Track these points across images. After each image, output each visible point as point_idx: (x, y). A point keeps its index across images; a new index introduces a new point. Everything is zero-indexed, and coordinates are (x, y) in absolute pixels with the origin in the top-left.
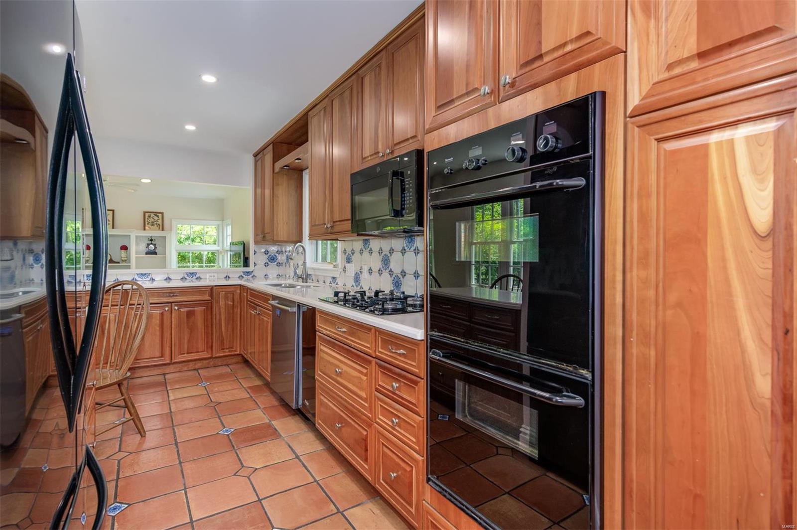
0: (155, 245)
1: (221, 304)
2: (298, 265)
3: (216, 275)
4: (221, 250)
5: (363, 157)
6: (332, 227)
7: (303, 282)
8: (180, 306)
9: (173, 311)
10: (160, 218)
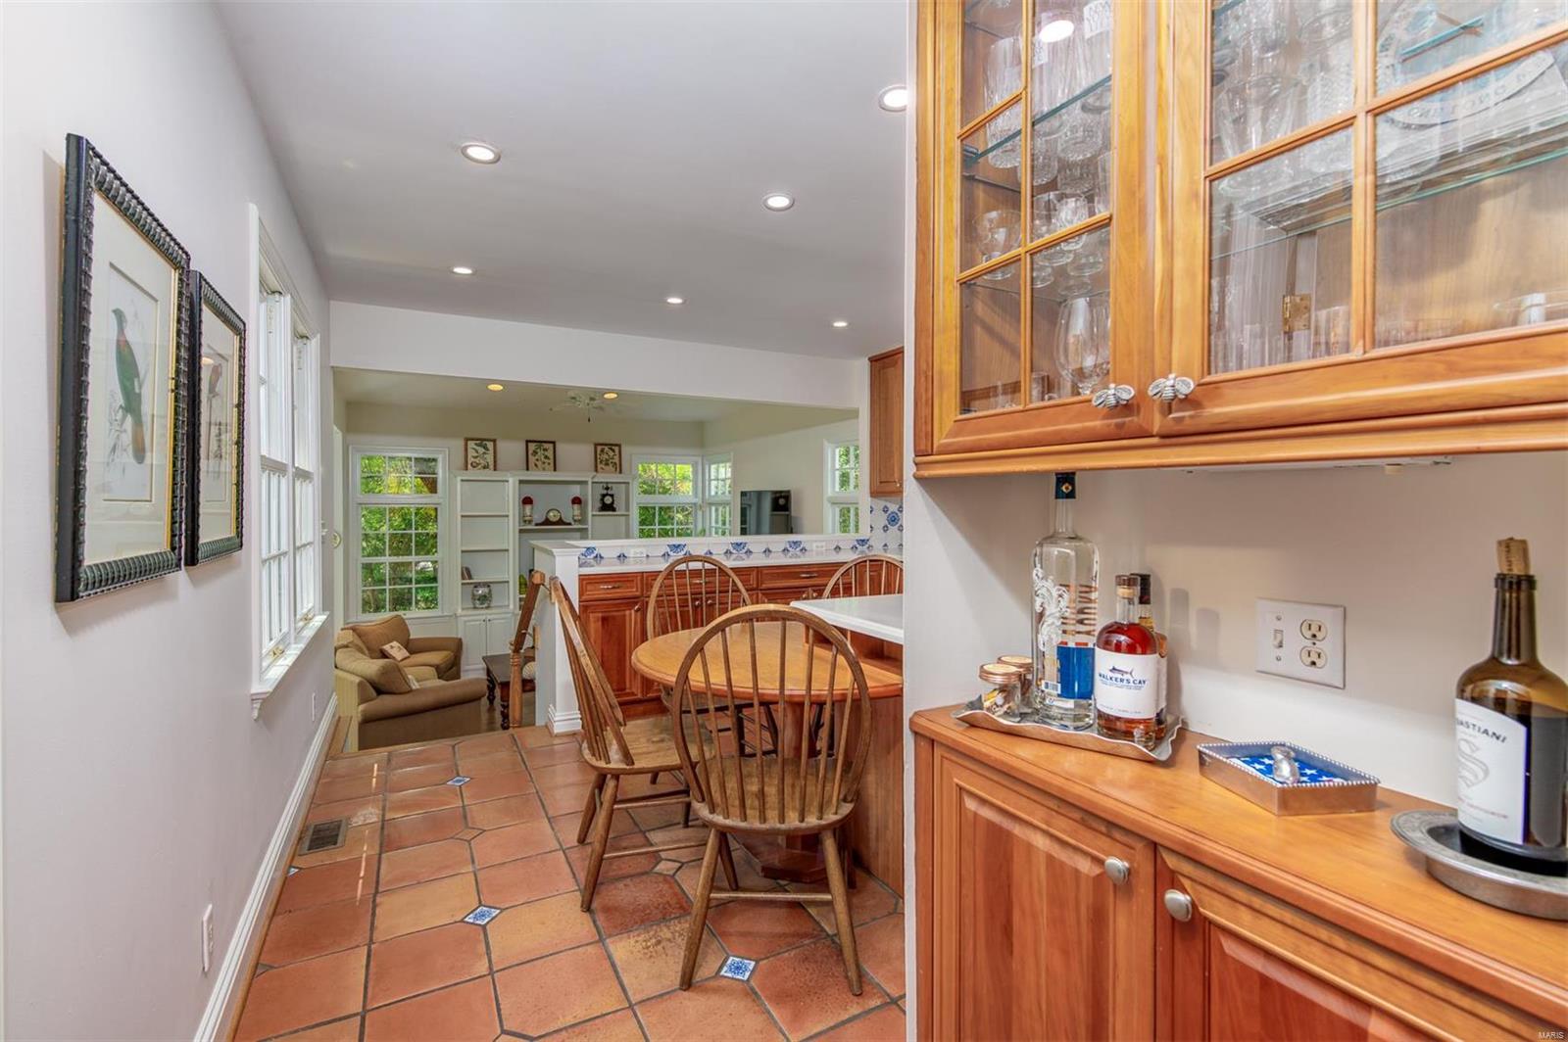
0: (612, 496)
4: (700, 502)
10: (617, 452)
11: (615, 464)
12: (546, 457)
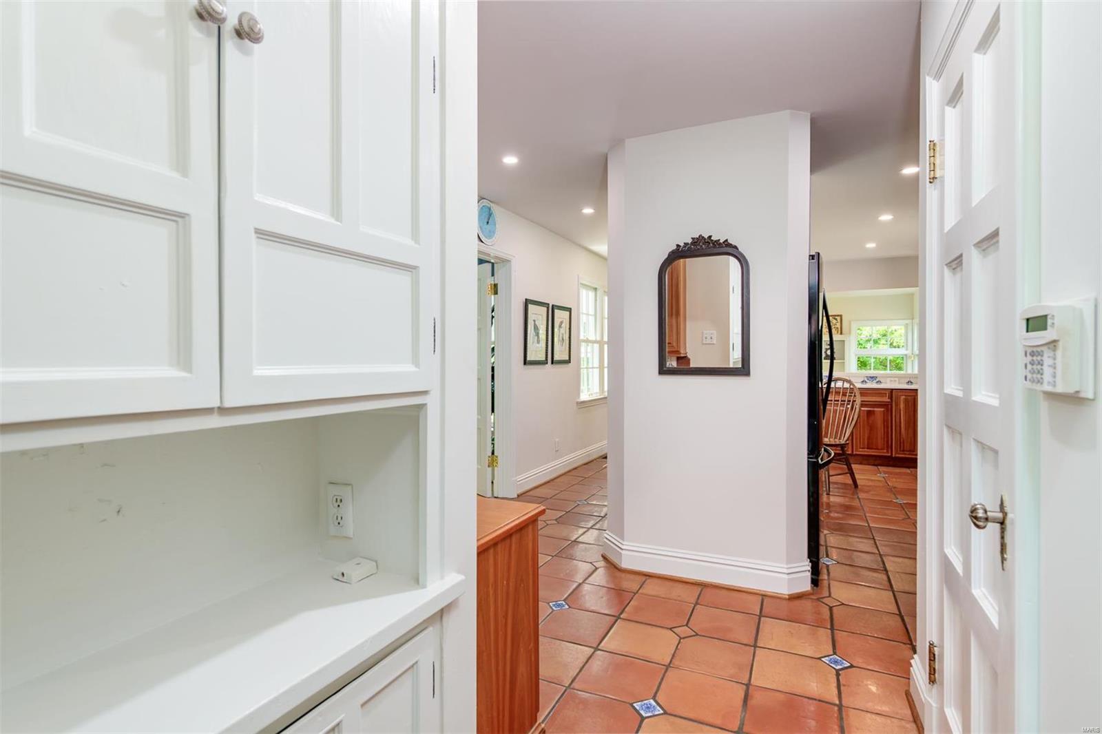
3: (897, 379)
10: (839, 320)
11: (837, 328)
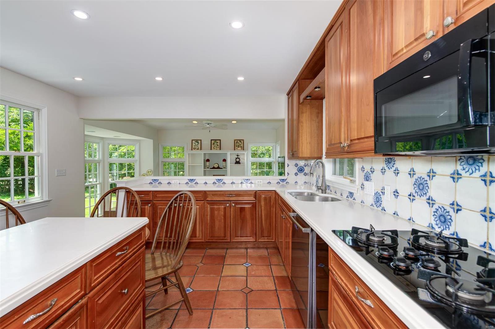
1: (262, 204)
2: (319, 176)
3: (261, 181)
4: (275, 161)
5: (394, 53)
6: (349, 146)
7: (322, 193)
8: (236, 204)
9: (232, 207)
10: (242, 143)
11: (242, 147)
12: (217, 145)
